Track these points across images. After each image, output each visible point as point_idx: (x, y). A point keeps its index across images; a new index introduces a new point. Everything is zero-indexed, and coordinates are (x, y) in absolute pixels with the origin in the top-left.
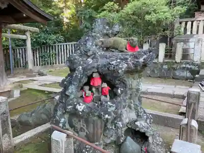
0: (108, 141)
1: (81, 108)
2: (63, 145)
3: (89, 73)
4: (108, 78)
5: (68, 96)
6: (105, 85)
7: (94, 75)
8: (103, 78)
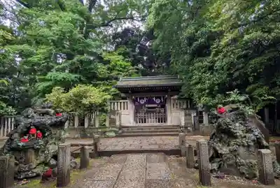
0: (39, 162)
1: (21, 144)
3: (29, 126)
4: (41, 127)
6: (39, 132)
7: (31, 127)
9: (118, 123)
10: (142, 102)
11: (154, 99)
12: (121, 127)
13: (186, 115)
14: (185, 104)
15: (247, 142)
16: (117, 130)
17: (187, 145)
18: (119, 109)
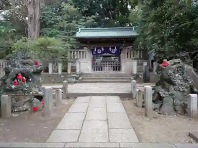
0: (26, 100)
1: (13, 87)
2: (7, 99)
3: (17, 73)
4: (26, 75)
5: (6, 83)
6: (24, 78)
7: (19, 74)
8: (23, 75)
9: (78, 71)
10: (99, 52)
11: (110, 49)
12: (81, 74)
13: (138, 64)
14: (138, 54)
15: (183, 89)
16: (78, 76)
17: (138, 90)
18: (79, 57)
